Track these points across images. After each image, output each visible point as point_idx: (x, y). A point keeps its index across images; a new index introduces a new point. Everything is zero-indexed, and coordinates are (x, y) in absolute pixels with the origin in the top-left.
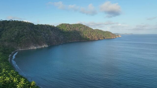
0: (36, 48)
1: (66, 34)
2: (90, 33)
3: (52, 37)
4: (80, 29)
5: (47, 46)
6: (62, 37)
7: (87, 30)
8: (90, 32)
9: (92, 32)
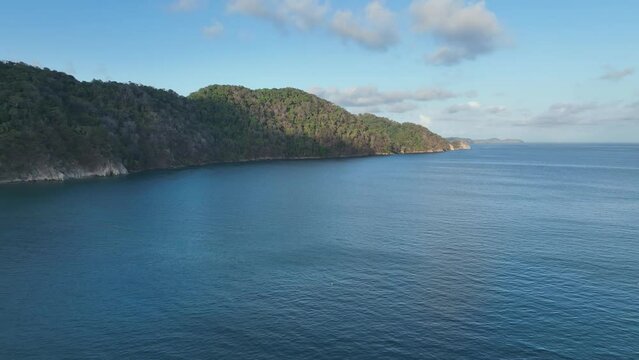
0: (61, 176)
1: (226, 129)
2: (332, 126)
3: (152, 135)
4: (291, 110)
5: (125, 171)
6: (203, 140)
7: (320, 116)
8: (336, 124)
9: (343, 122)
